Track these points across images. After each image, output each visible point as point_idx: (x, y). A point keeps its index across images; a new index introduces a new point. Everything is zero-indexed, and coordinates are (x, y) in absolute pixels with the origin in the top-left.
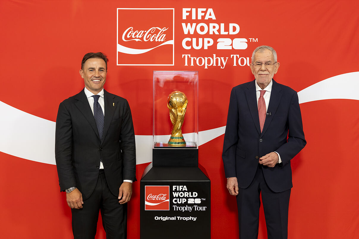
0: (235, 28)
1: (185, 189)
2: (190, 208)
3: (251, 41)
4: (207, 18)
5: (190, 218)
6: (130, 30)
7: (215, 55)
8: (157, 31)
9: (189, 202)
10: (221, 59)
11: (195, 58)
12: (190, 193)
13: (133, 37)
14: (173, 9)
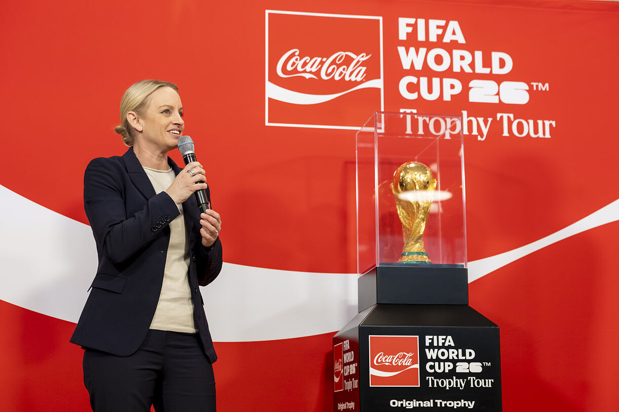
0: (502, 62)
1: (449, 344)
2: (462, 383)
3: (535, 89)
4: (447, 39)
5: (462, 403)
6: (293, 55)
7: (465, 113)
8: (348, 61)
9: (458, 370)
10: (477, 121)
11: (427, 119)
12: (460, 351)
13: (300, 69)
14: (381, 18)
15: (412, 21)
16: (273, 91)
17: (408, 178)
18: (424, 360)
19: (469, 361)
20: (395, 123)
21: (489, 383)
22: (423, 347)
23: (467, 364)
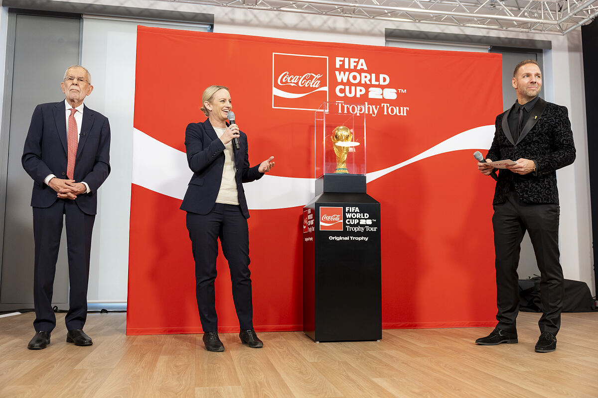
0: (385, 79)
1: (357, 211)
2: (362, 229)
3: (400, 92)
4: (359, 68)
5: (362, 238)
6: (286, 74)
7: (366, 103)
8: (312, 78)
9: (361, 223)
10: (372, 107)
11: (349, 106)
12: (362, 214)
13: (289, 81)
14: (327, 57)
15: (342, 59)
16: (276, 92)
17: (339, 133)
18: (345, 218)
19: (366, 219)
20: (334, 108)
21: (375, 229)
22: (345, 212)
23: (365, 220)
